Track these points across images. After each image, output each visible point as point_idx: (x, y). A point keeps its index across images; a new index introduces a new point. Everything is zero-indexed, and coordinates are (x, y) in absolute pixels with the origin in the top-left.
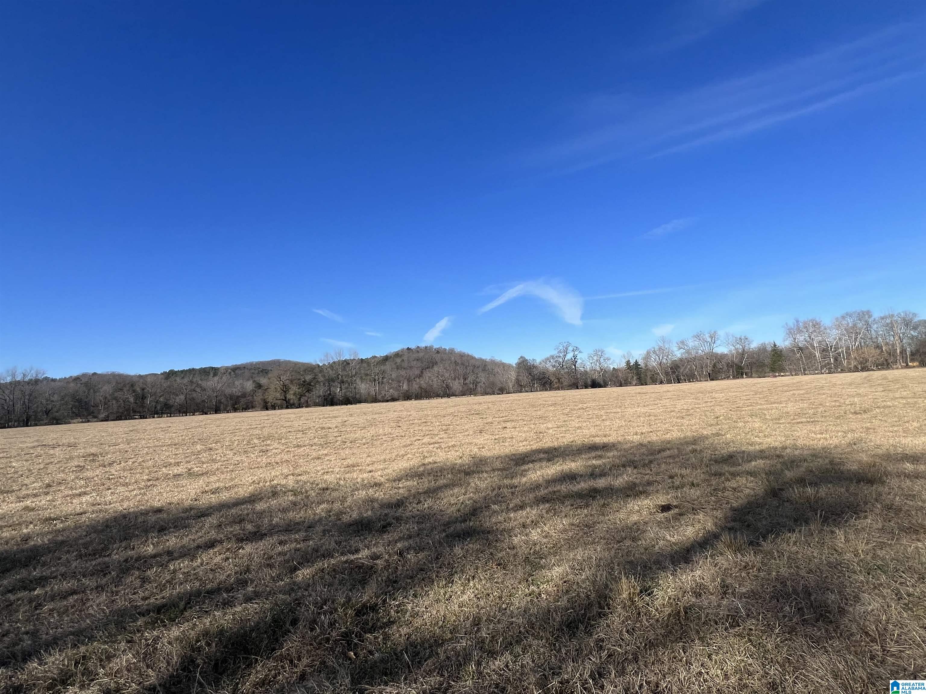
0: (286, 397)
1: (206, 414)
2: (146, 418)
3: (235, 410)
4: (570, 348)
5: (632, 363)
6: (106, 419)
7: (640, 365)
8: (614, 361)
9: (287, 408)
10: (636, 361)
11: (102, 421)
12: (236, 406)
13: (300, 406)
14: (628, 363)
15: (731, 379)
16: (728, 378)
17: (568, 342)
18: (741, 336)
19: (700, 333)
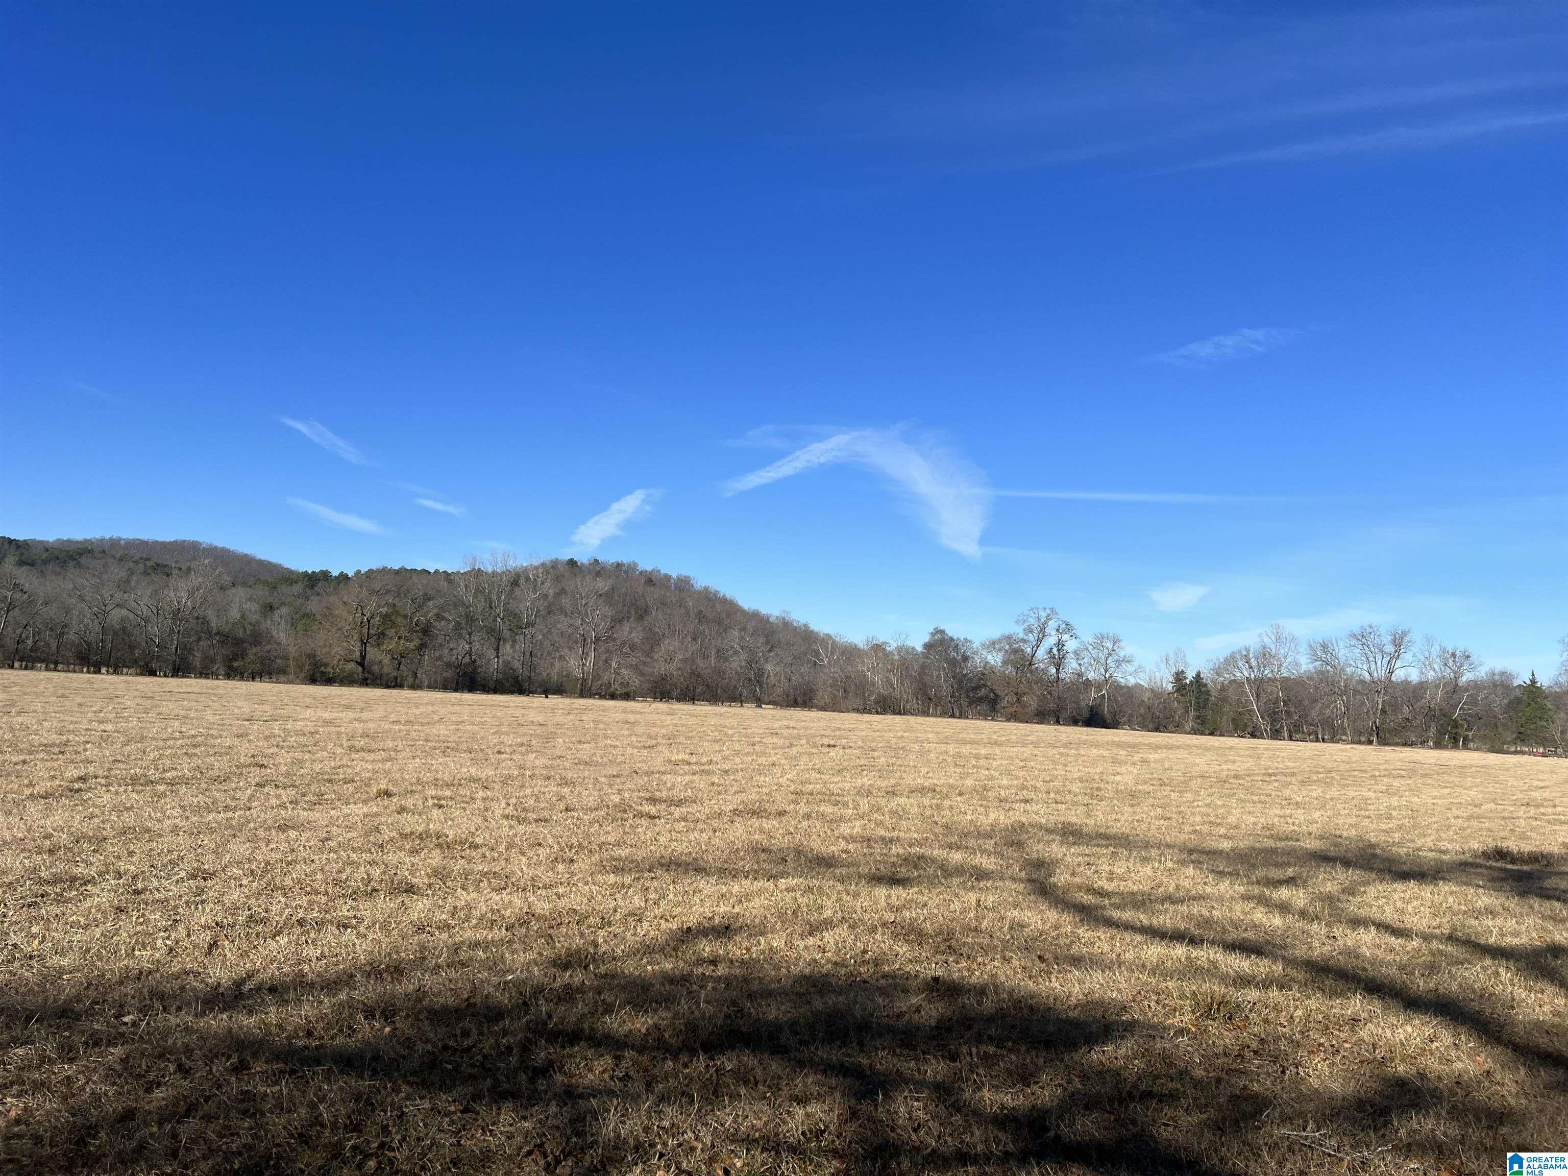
0: (363, 657)
4: (1052, 624)
5: (1190, 675)
7: (1205, 685)
8: (1140, 667)
9: (365, 682)
10: (1198, 674)
14: (1179, 677)
15: (1431, 748)
16: (1423, 743)
17: (1052, 610)
18: (1456, 649)
19: (1368, 630)
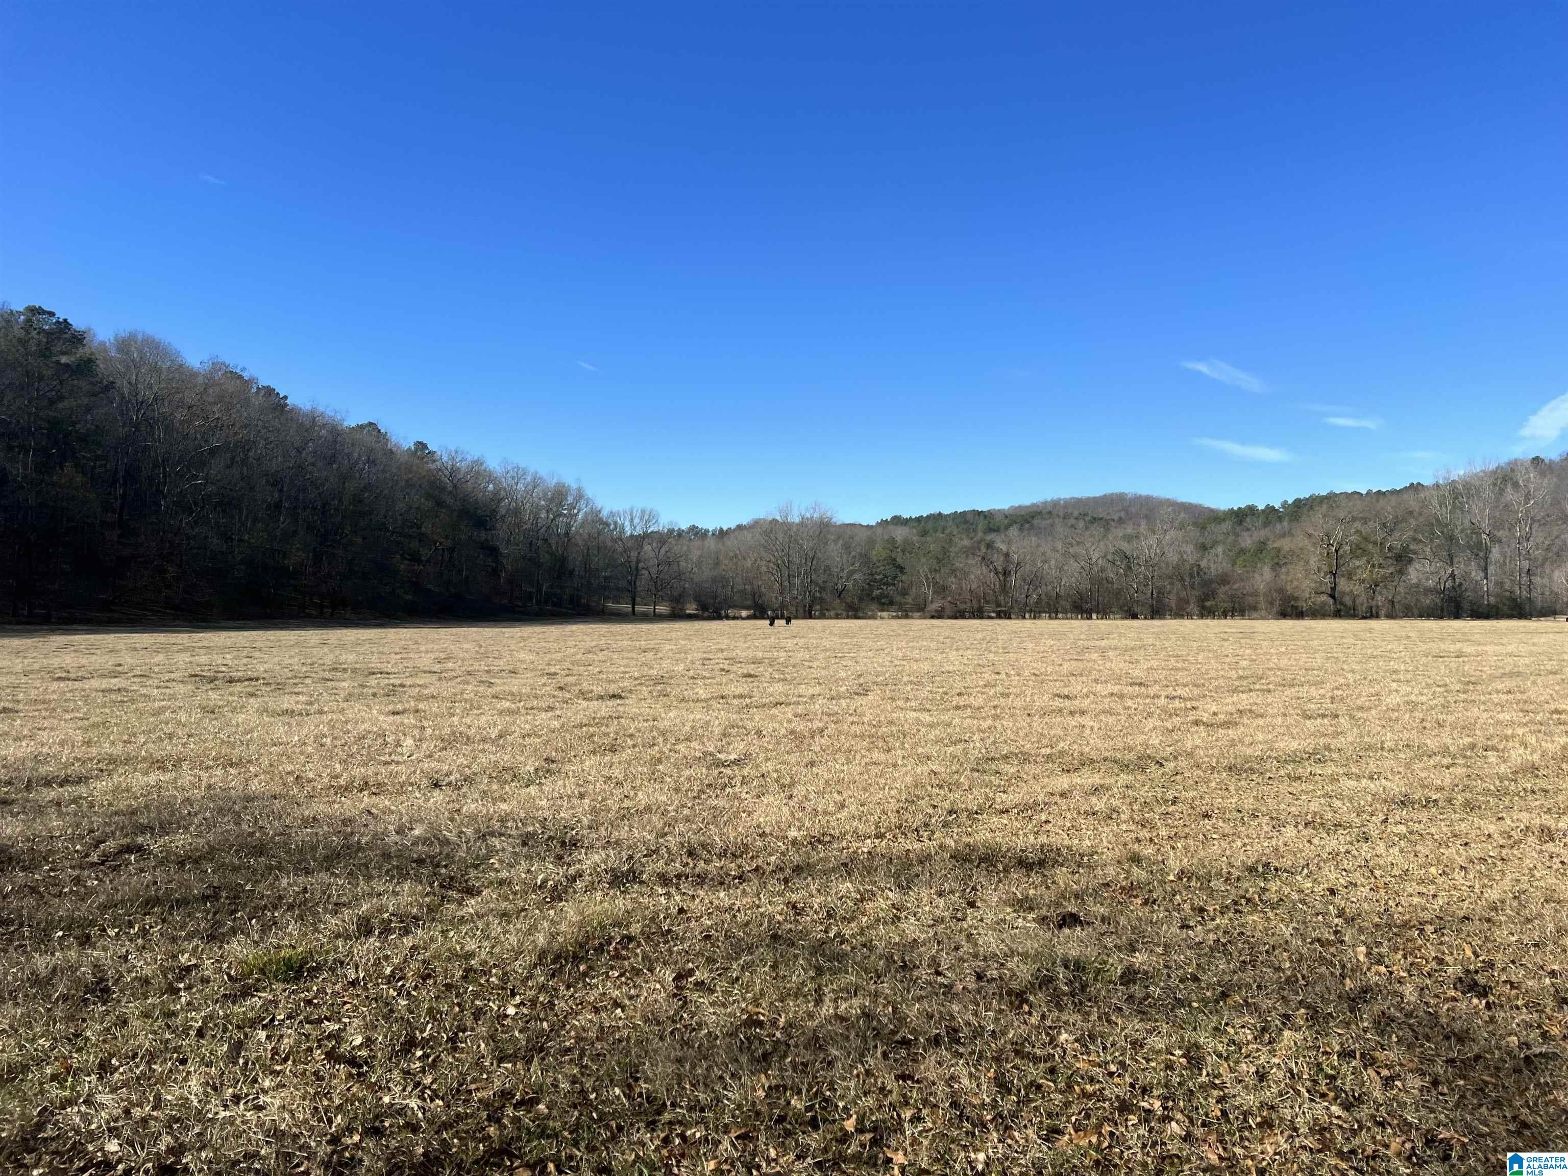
0: (1333, 589)
1: (1134, 616)
2: (1010, 618)
3: (1206, 612)
6: (939, 615)
9: (1338, 614)
11: (933, 617)
12: (1208, 604)
13: (1372, 614)
